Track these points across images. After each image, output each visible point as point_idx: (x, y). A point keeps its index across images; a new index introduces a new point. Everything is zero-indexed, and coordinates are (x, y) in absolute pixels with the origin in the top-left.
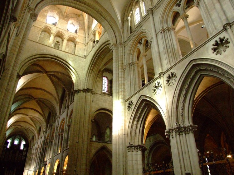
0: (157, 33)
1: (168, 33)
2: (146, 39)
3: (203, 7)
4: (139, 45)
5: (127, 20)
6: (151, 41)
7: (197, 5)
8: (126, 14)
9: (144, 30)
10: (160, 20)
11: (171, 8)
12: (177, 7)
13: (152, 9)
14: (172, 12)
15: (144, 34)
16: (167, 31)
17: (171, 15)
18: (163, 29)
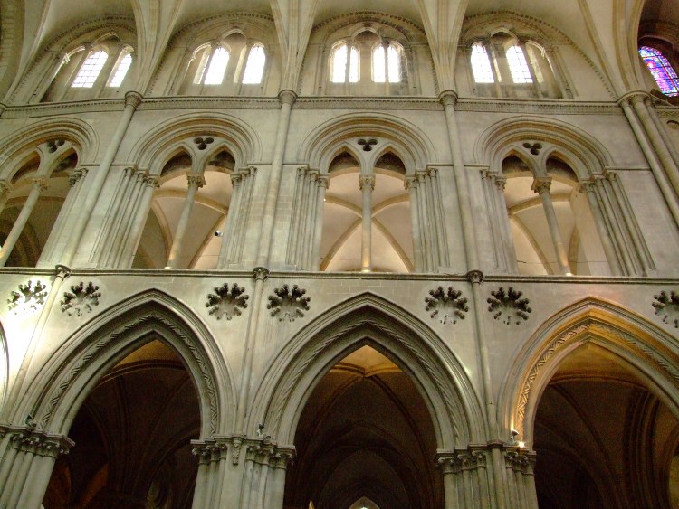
0: (116, 162)
1: (139, 184)
2: (75, 148)
3: (244, 197)
4: (44, 147)
5: (58, 58)
6: (88, 168)
7: (235, 181)
8: (66, 39)
9: (86, 127)
10: (142, 140)
11: (182, 137)
12: (196, 146)
13: (143, 98)
14: (179, 146)
15: (80, 133)
16: (141, 179)
17: (172, 149)
18: (136, 166)
